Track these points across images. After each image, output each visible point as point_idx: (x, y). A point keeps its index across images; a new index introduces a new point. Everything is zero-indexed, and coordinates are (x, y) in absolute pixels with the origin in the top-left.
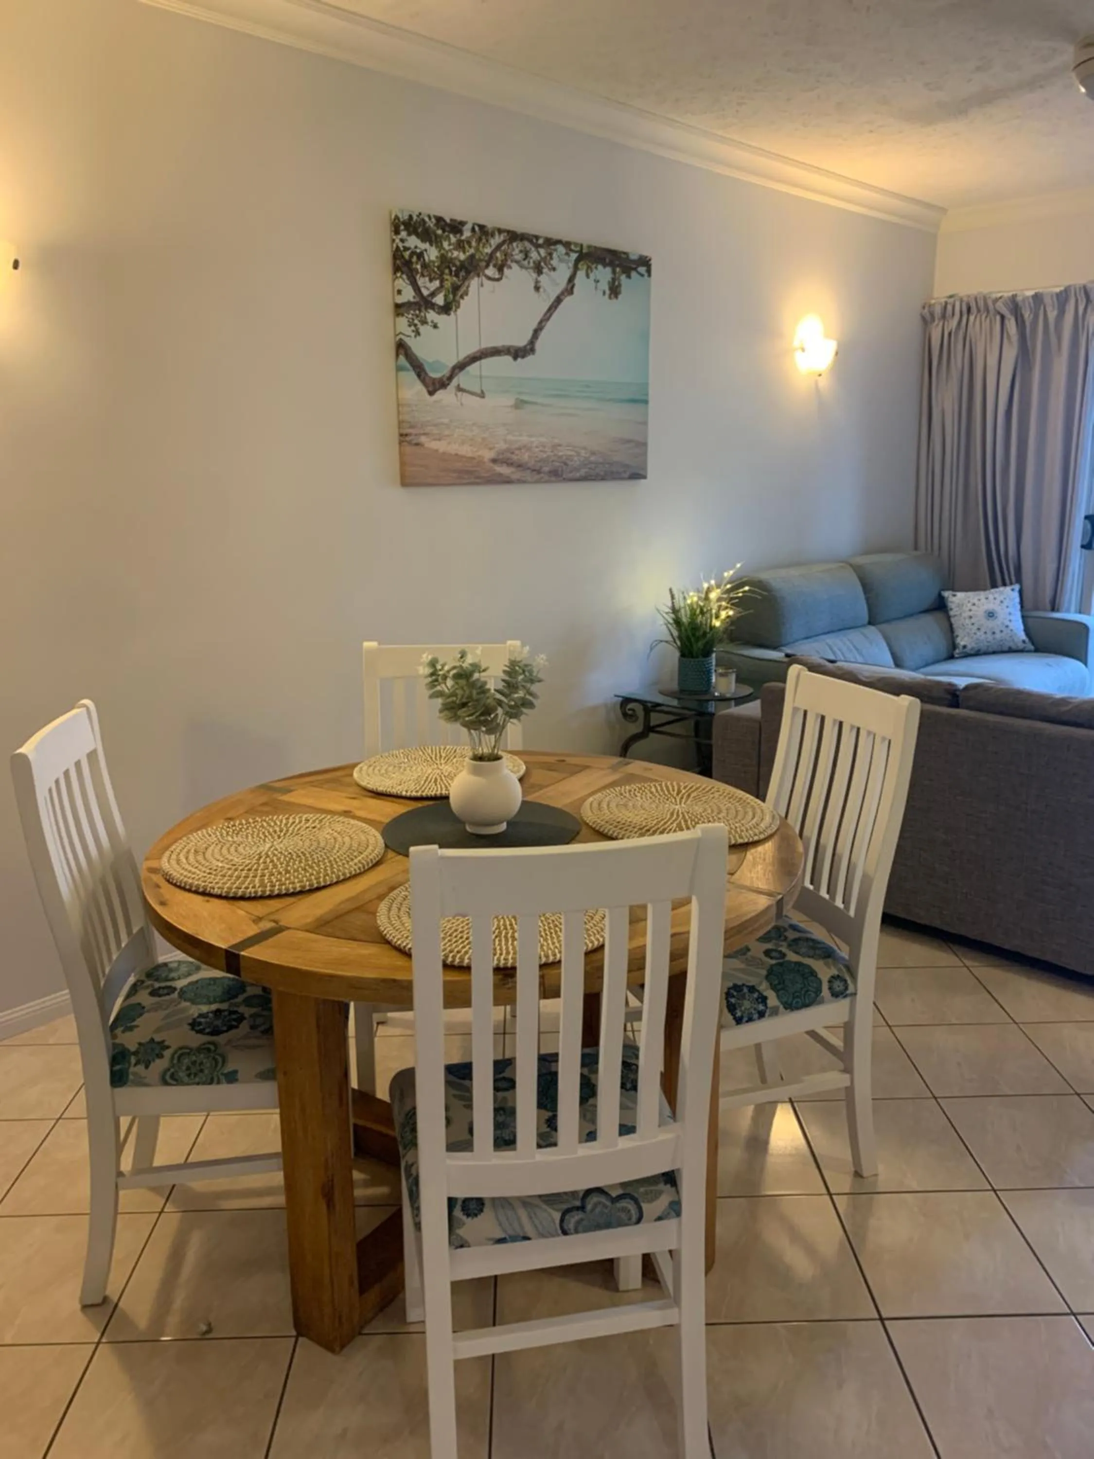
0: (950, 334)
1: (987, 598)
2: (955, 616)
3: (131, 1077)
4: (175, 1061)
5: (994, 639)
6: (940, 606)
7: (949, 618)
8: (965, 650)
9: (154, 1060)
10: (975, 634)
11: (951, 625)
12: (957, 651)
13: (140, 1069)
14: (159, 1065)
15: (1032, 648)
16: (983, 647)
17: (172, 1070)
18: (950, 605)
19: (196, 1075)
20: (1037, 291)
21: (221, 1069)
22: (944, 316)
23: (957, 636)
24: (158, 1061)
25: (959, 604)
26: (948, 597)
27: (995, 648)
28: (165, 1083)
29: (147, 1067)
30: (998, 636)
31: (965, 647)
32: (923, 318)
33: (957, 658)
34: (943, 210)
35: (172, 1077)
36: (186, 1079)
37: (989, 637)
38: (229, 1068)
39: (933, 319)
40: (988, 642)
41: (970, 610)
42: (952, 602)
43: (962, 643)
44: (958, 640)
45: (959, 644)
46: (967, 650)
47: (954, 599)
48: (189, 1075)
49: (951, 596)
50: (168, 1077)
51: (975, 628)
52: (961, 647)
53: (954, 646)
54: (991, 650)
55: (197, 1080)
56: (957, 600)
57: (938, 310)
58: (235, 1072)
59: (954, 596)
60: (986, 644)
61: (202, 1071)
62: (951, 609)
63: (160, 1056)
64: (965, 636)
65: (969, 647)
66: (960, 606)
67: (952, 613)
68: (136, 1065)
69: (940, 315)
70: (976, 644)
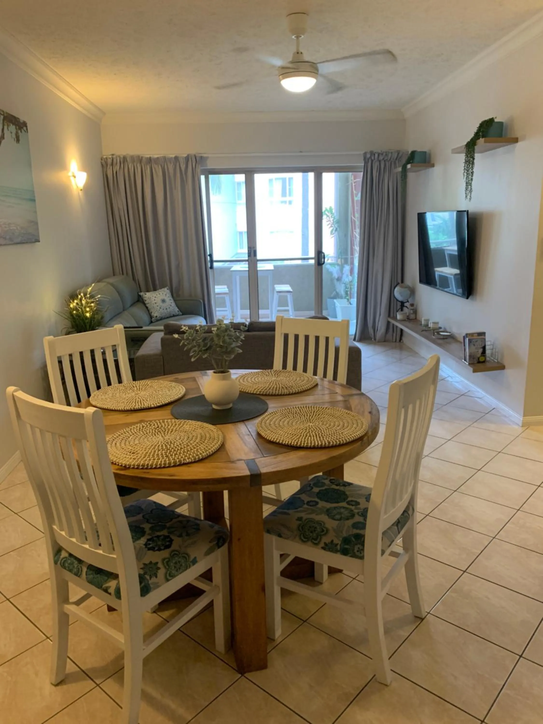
0: (116, 172)
1: (159, 294)
2: (149, 303)
3: (152, 586)
4: (167, 567)
5: (167, 311)
6: (140, 300)
7: (145, 304)
8: (157, 318)
9: (157, 572)
10: (159, 310)
11: (147, 308)
12: (153, 319)
13: (154, 580)
14: (161, 573)
15: (181, 313)
16: (163, 315)
17: (168, 572)
18: (145, 299)
19: (180, 568)
20: (176, 155)
21: (189, 560)
22: (112, 164)
23: (151, 312)
24: (159, 571)
25: (149, 298)
26: (143, 295)
27: (168, 316)
28: (168, 580)
29: (156, 577)
30: (168, 310)
31: (156, 317)
32: (102, 165)
33: (154, 322)
34: (104, 113)
35: (170, 575)
36: (176, 573)
37: (165, 311)
38: (192, 558)
39: (107, 165)
40: (165, 313)
41: (155, 300)
42: (145, 297)
43: (155, 315)
44: (153, 314)
45: (153, 316)
46: (158, 318)
47: (146, 296)
48: (177, 571)
49: (144, 295)
50: (168, 577)
51: (158, 308)
52: (155, 317)
53: (151, 317)
54: (166, 317)
55: (181, 570)
56: (148, 296)
57: (110, 161)
58: (195, 558)
59: (146, 294)
60: (164, 314)
61: (181, 565)
62: (146, 301)
63: (159, 568)
64: (155, 312)
65: (158, 317)
66: (150, 298)
67: (146, 302)
68: (150, 578)
69: (111, 164)
70: (161, 314)
